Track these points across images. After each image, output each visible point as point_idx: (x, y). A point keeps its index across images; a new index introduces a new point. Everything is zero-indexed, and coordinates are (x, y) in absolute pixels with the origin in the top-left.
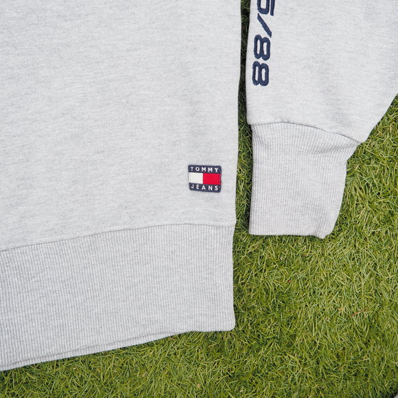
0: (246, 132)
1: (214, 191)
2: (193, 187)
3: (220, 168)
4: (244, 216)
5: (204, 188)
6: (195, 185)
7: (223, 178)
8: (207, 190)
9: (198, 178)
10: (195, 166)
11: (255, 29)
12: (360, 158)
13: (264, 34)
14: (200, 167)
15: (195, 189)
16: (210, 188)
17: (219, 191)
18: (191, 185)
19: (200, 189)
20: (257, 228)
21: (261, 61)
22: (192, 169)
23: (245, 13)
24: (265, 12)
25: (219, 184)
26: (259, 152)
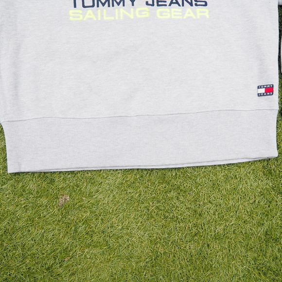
1: (270, 95)
2: (259, 95)
3: (273, 85)
5: (265, 94)
6: (261, 94)
7: (274, 89)
8: (267, 95)
10: (261, 86)
14: (264, 86)
15: (261, 96)
16: (268, 94)
17: (272, 94)
18: (258, 94)
19: (263, 95)
22: (259, 87)
25: (273, 92)
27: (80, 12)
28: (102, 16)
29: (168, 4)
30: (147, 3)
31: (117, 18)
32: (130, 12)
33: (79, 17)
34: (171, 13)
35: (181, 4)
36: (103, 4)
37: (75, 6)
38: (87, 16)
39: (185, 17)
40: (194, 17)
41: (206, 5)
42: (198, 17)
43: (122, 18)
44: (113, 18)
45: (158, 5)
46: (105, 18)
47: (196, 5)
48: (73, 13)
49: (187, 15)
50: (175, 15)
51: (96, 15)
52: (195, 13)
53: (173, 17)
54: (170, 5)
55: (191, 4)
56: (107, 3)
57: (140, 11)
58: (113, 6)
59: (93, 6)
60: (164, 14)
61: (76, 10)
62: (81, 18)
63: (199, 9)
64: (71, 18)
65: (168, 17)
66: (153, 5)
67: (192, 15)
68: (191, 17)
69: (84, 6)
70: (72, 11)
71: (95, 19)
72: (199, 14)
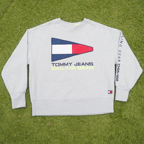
0: (115, 87)
1: (111, 93)
2: (108, 93)
4: (115, 98)
7: (113, 92)
9: (109, 92)
11: (117, 74)
12: (131, 91)
13: (118, 75)
20: (116, 99)
21: (117, 78)
22: (108, 91)
23: (115, 72)
24: (118, 72)
26: (117, 89)
27: (55, 67)
28: (61, 69)
29: (81, 65)
30: (75, 65)
31: (66, 69)
32: (70, 68)
33: (54, 69)
34: (82, 68)
35: (85, 65)
36: (62, 65)
37: (53, 66)
38: (57, 69)
39: (86, 69)
40: (89, 69)
41: (93, 65)
42: (90, 69)
43: (67, 69)
44: (64, 69)
45: (78, 65)
46: (62, 69)
47: (90, 65)
48: (53, 68)
49: (87, 68)
50: (83, 68)
51: (59, 68)
52: (89, 68)
53: (83, 69)
54: (82, 65)
55: (88, 65)
56: (63, 65)
57: (73, 67)
58: (65, 66)
59: (59, 66)
60: (80, 68)
61: (53, 67)
62: (55, 70)
63: (91, 66)
64: (52, 69)
65: (81, 69)
66: (77, 65)
67: (88, 68)
68: (88, 69)
69: (56, 66)
70: (52, 67)
71: (59, 70)
72: (90, 68)
